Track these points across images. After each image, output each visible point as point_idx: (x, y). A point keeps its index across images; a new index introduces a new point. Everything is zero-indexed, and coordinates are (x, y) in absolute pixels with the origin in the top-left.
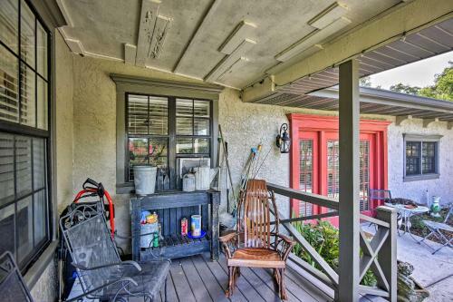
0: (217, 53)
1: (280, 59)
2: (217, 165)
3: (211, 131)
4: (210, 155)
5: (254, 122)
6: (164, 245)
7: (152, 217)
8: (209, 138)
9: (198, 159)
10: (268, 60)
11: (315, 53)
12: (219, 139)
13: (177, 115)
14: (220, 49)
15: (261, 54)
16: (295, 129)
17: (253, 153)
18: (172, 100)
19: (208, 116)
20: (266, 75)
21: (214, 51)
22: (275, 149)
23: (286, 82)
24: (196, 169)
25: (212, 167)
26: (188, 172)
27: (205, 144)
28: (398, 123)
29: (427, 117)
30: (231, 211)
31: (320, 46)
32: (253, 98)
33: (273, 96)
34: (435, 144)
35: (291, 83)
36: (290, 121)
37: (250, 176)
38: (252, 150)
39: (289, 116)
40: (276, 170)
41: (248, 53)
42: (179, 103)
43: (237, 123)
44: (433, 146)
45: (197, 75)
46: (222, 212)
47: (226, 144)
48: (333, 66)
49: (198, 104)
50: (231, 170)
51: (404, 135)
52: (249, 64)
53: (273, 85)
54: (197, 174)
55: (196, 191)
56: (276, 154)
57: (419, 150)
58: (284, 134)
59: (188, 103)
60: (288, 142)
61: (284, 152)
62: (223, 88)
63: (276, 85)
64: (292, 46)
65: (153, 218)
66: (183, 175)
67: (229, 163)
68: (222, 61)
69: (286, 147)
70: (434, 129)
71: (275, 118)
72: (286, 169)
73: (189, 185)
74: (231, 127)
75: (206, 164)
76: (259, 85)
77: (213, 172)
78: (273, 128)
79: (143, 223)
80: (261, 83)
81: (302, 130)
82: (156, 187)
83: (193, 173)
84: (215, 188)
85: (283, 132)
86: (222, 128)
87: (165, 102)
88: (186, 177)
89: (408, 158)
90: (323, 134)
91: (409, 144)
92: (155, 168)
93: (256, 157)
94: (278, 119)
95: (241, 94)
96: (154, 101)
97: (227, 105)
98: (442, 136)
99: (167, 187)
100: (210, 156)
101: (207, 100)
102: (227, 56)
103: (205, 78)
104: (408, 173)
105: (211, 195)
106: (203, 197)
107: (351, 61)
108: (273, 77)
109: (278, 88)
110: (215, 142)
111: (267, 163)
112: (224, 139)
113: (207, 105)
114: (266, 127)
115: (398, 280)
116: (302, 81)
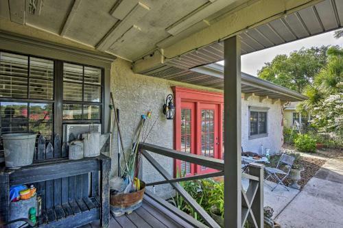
0: (108, 16)
1: (171, 31)
2: (109, 131)
3: (102, 97)
4: (101, 121)
5: (144, 92)
6: (44, 221)
7: (28, 192)
8: (101, 105)
9: (88, 125)
10: (159, 32)
11: (202, 29)
12: (110, 106)
13: (64, 79)
14: (111, 11)
15: (153, 24)
16: (178, 100)
17: (142, 120)
18: (58, 64)
19: (99, 84)
20: (157, 48)
21: (105, 14)
22: (162, 116)
23: (174, 55)
24: (84, 136)
25: (103, 133)
26: (75, 139)
27: (97, 111)
28: (246, 99)
29: (262, 95)
30: (122, 174)
31: (207, 22)
32: (143, 69)
33: (163, 69)
34: (266, 113)
35: (179, 56)
36: (174, 92)
37: (141, 140)
38: (142, 116)
39: (173, 88)
40: (162, 134)
41: (141, 21)
42: (67, 68)
43: (129, 92)
44: (264, 115)
45: (87, 41)
46: (113, 177)
47: (118, 110)
48: (219, 41)
49: (88, 71)
50: (122, 135)
51: (249, 107)
52: (141, 34)
53: (163, 57)
54: (85, 141)
55: (85, 158)
56: (163, 120)
57: (257, 118)
58: (170, 103)
59: (78, 69)
60: (173, 110)
61: (170, 118)
62: (115, 58)
63: (165, 58)
64: (183, 19)
65: (29, 194)
66: (70, 142)
67: (121, 129)
68: (114, 27)
69: (171, 114)
70: (266, 103)
71: (161, 89)
72: (171, 133)
73: (76, 153)
74: (123, 95)
75: (96, 130)
76: (149, 57)
77: (104, 138)
78: (160, 98)
79: (15, 200)
80: (151, 55)
81: (183, 100)
82: (36, 157)
83: (81, 139)
84: (106, 154)
85: (168, 101)
86: (113, 95)
87: (50, 65)
88: (73, 144)
89: (252, 122)
90: (199, 104)
91: (252, 113)
92: (35, 136)
93: (146, 123)
94: (165, 91)
95: (132, 66)
96: (35, 63)
97: (119, 75)
98: (269, 108)
99: (50, 155)
100: (101, 123)
101: (99, 68)
102: (119, 21)
103: (97, 46)
104: (251, 134)
105: (101, 162)
106: (92, 164)
107: (235, 36)
108: (162, 50)
109: (167, 60)
110: (107, 109)
111: (155, 128)
112: (116, 106)
113: (98, 72)
114: (154, 97)
115: (265, 222)
116: (189, 55)
